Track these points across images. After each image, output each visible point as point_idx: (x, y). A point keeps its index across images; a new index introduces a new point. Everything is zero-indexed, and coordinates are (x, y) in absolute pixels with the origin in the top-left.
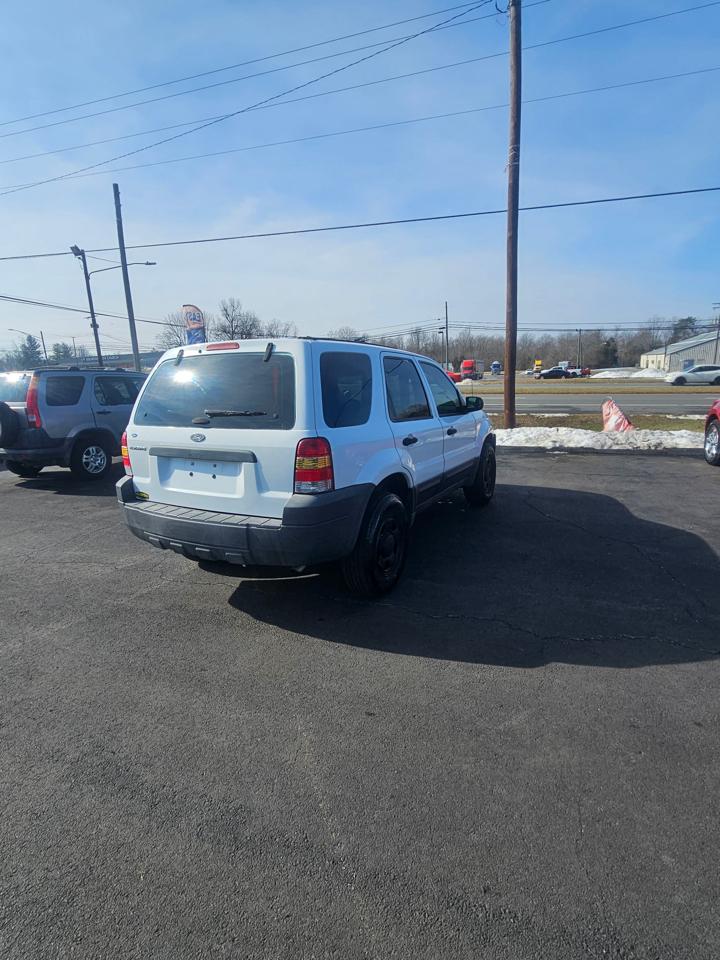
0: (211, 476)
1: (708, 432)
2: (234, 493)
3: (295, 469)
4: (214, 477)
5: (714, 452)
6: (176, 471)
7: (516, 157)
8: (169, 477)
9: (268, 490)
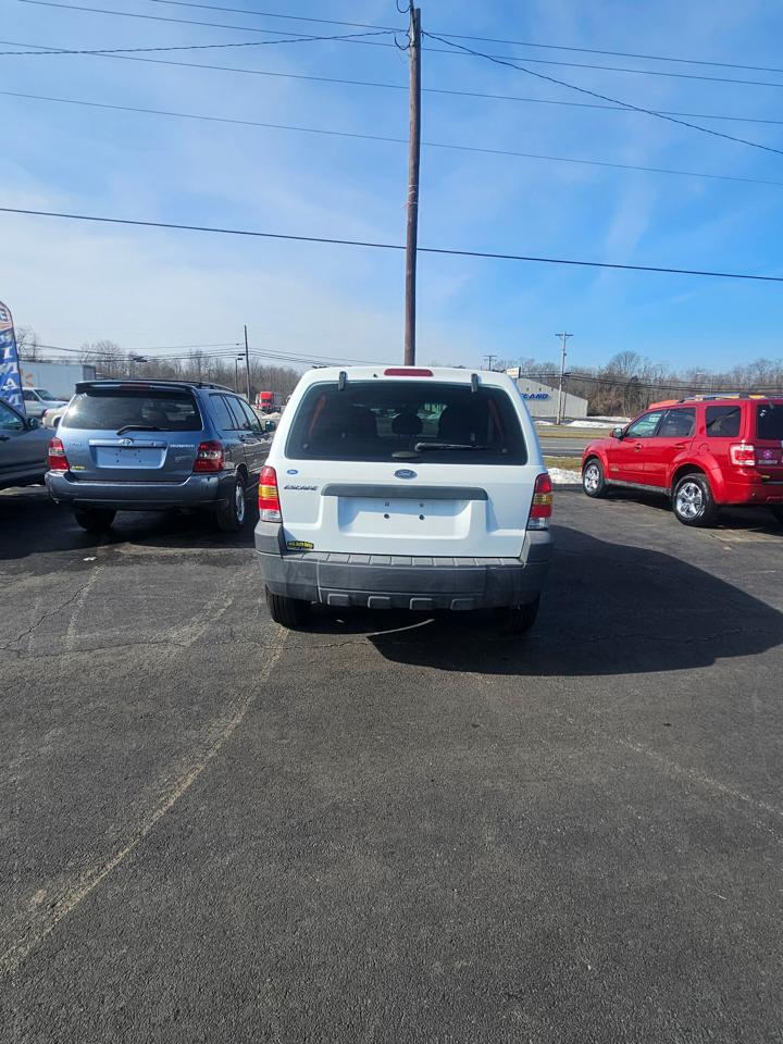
0: (418, 517)
1: (585, 468)
2: (452, 534)
3: (532, 505)
4: (422, 517)
5: (595, 486)
6: (361, 513)
7: (415, 197)
8: (353, 519)
9: (498, 528)
